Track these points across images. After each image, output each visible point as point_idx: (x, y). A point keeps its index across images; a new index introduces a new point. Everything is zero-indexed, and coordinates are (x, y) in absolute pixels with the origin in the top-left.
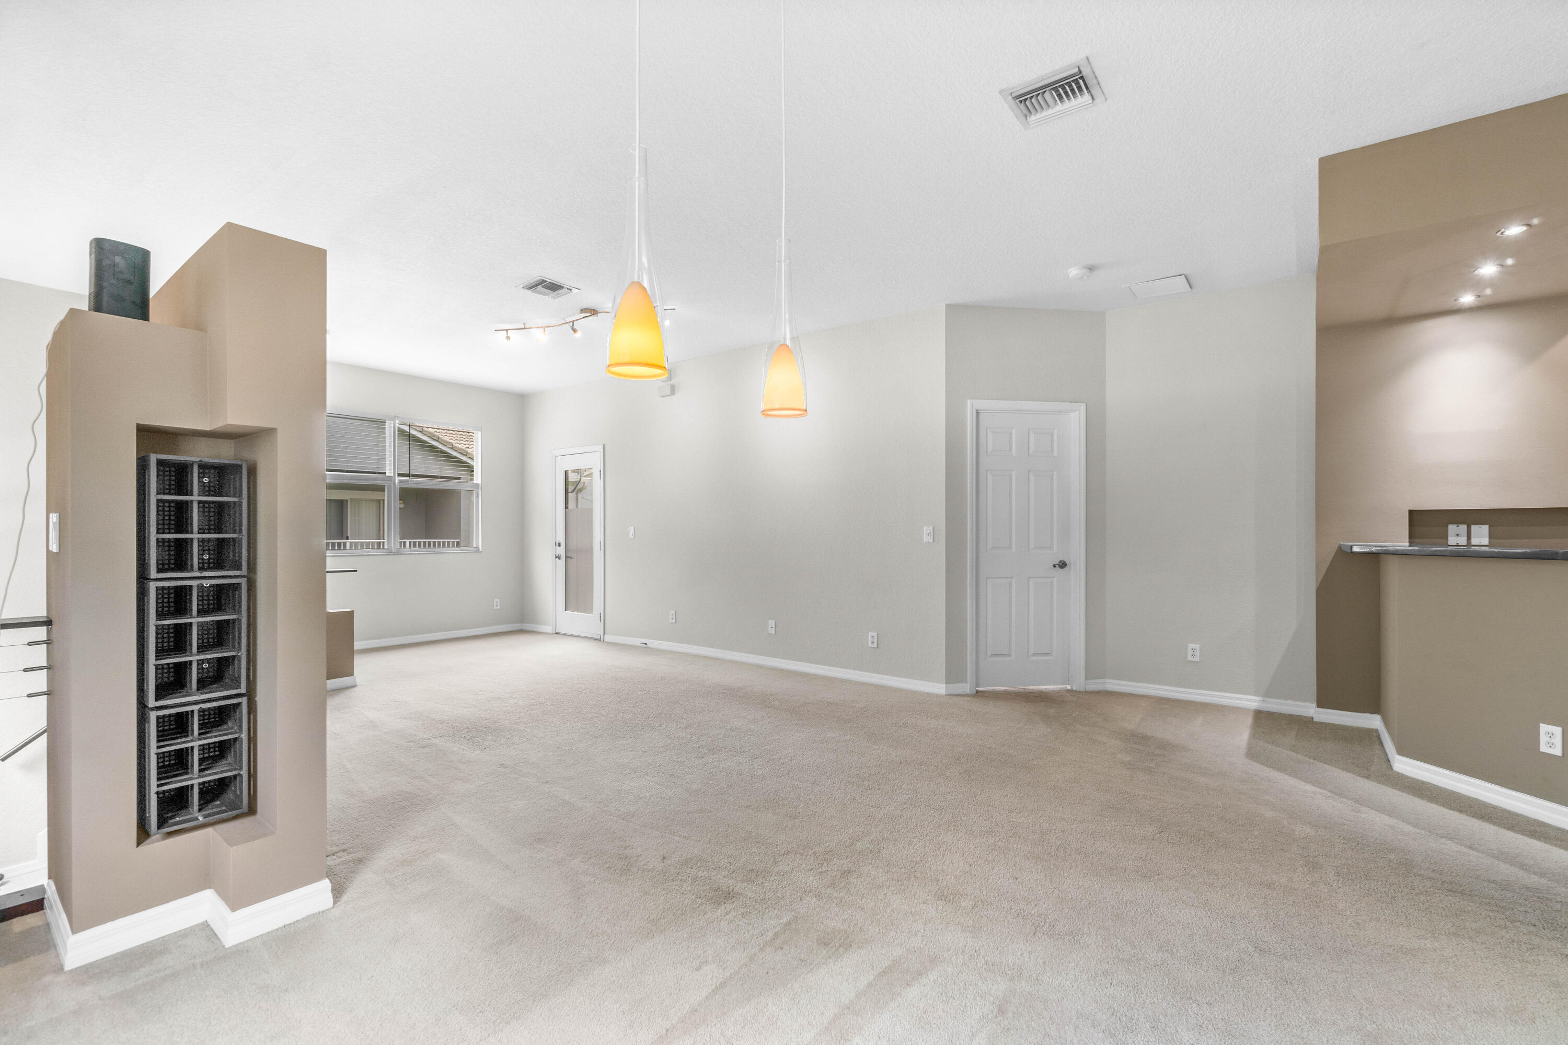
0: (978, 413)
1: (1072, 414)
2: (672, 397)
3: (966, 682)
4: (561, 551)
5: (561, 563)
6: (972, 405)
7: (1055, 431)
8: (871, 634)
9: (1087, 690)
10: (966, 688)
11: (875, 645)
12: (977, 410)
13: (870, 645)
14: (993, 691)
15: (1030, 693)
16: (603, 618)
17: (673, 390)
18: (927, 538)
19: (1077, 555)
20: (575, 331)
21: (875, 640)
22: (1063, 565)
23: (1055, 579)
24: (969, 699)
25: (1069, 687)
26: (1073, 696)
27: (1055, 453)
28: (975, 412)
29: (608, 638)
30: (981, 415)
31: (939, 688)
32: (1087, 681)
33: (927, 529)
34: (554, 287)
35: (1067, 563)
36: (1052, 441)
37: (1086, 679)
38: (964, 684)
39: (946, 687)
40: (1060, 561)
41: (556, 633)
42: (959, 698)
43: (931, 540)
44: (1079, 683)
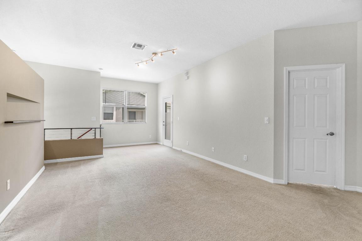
0: (289, 72)
1: (338, 69)
2: (188, 80)
3: (283, 179)
4: (164, 123)
5: (164, 126)
6: (286, 69)
7: (328, 78)
8: (245, 156)
9: (345, 190)
10: (284, 182)
11: (246, 160)
12: (289, 71)
13: (244, 160)
14: (296, 184)
15: (314, 187)
16: (172, 142)
17: (188, 78)
18: (266, 122)
19: (340, 130)
20: (152, 60)
21: (246, 158)
22: (332, 134)
23: (328, 140)
24: (283, 187)
25: (335, 187)
26: (338, 192)
27: (328, 87)
28: (288, 72)
29: (174, 147)
30: (291, 74)
31: (271, 180)
32: (346, 186)
33: (266, 118)
34: (140, 46)
35: (334, 133)
36: (326, 82)
37: (345, 185)
38: (282, 180)
39: (274, 180)
40: (331, 133)
41: (163, 145)
42: (279, 186)
43: (268, 123)
44: (341, 186)
